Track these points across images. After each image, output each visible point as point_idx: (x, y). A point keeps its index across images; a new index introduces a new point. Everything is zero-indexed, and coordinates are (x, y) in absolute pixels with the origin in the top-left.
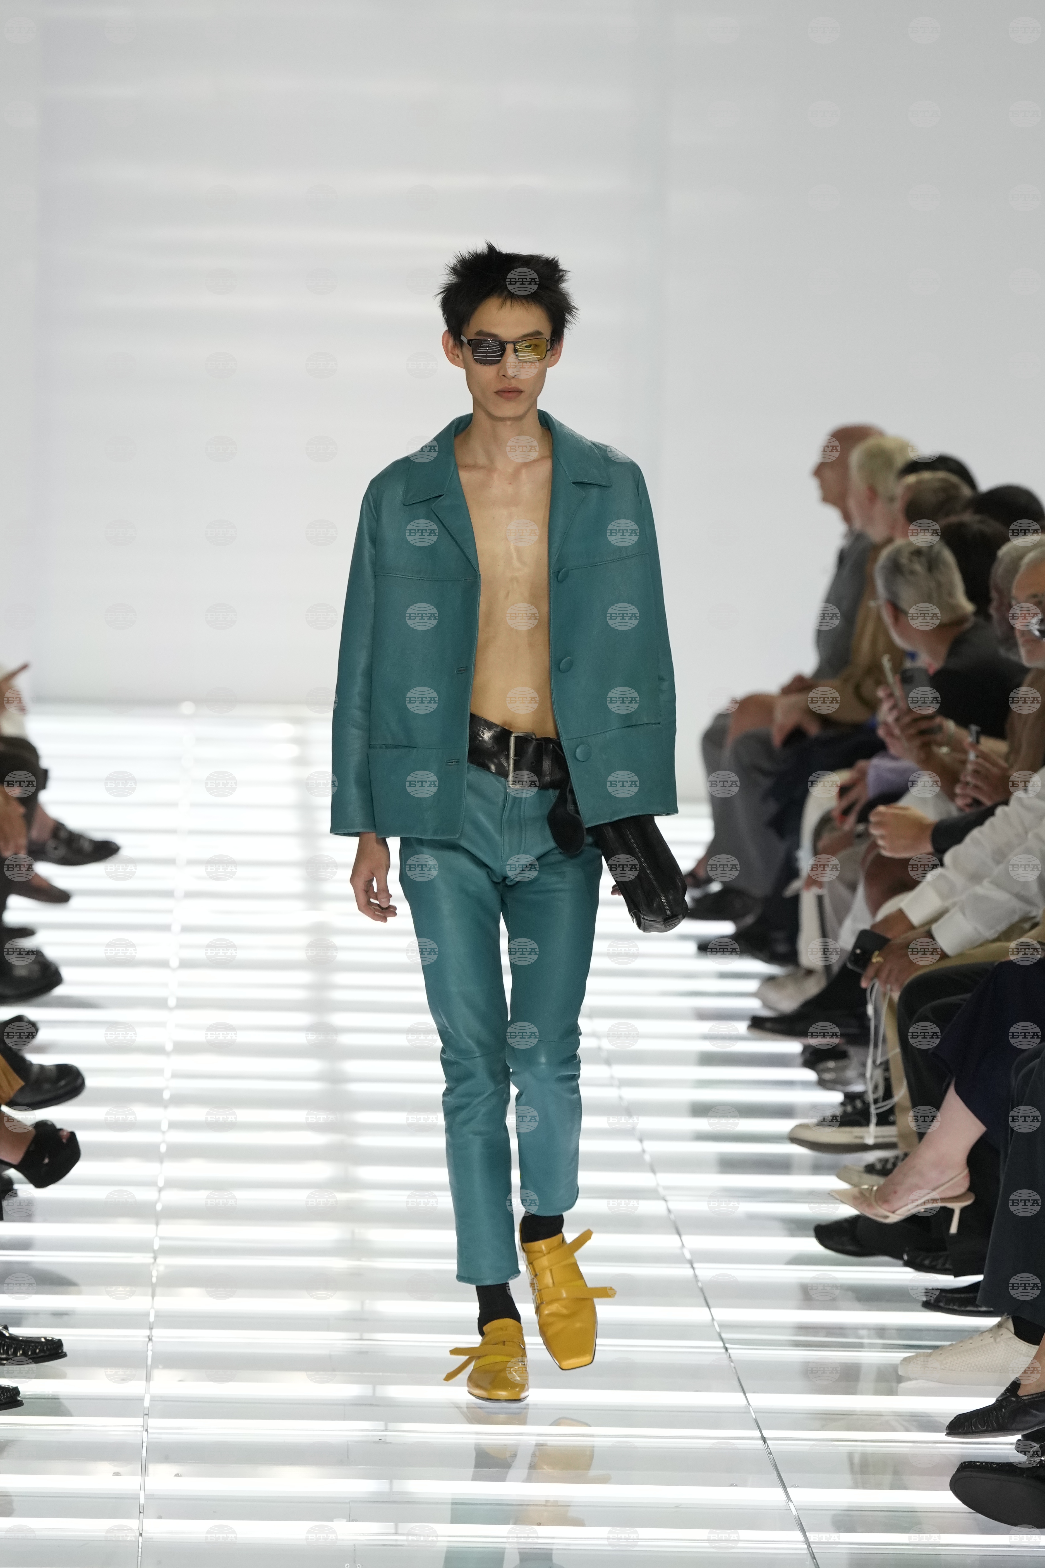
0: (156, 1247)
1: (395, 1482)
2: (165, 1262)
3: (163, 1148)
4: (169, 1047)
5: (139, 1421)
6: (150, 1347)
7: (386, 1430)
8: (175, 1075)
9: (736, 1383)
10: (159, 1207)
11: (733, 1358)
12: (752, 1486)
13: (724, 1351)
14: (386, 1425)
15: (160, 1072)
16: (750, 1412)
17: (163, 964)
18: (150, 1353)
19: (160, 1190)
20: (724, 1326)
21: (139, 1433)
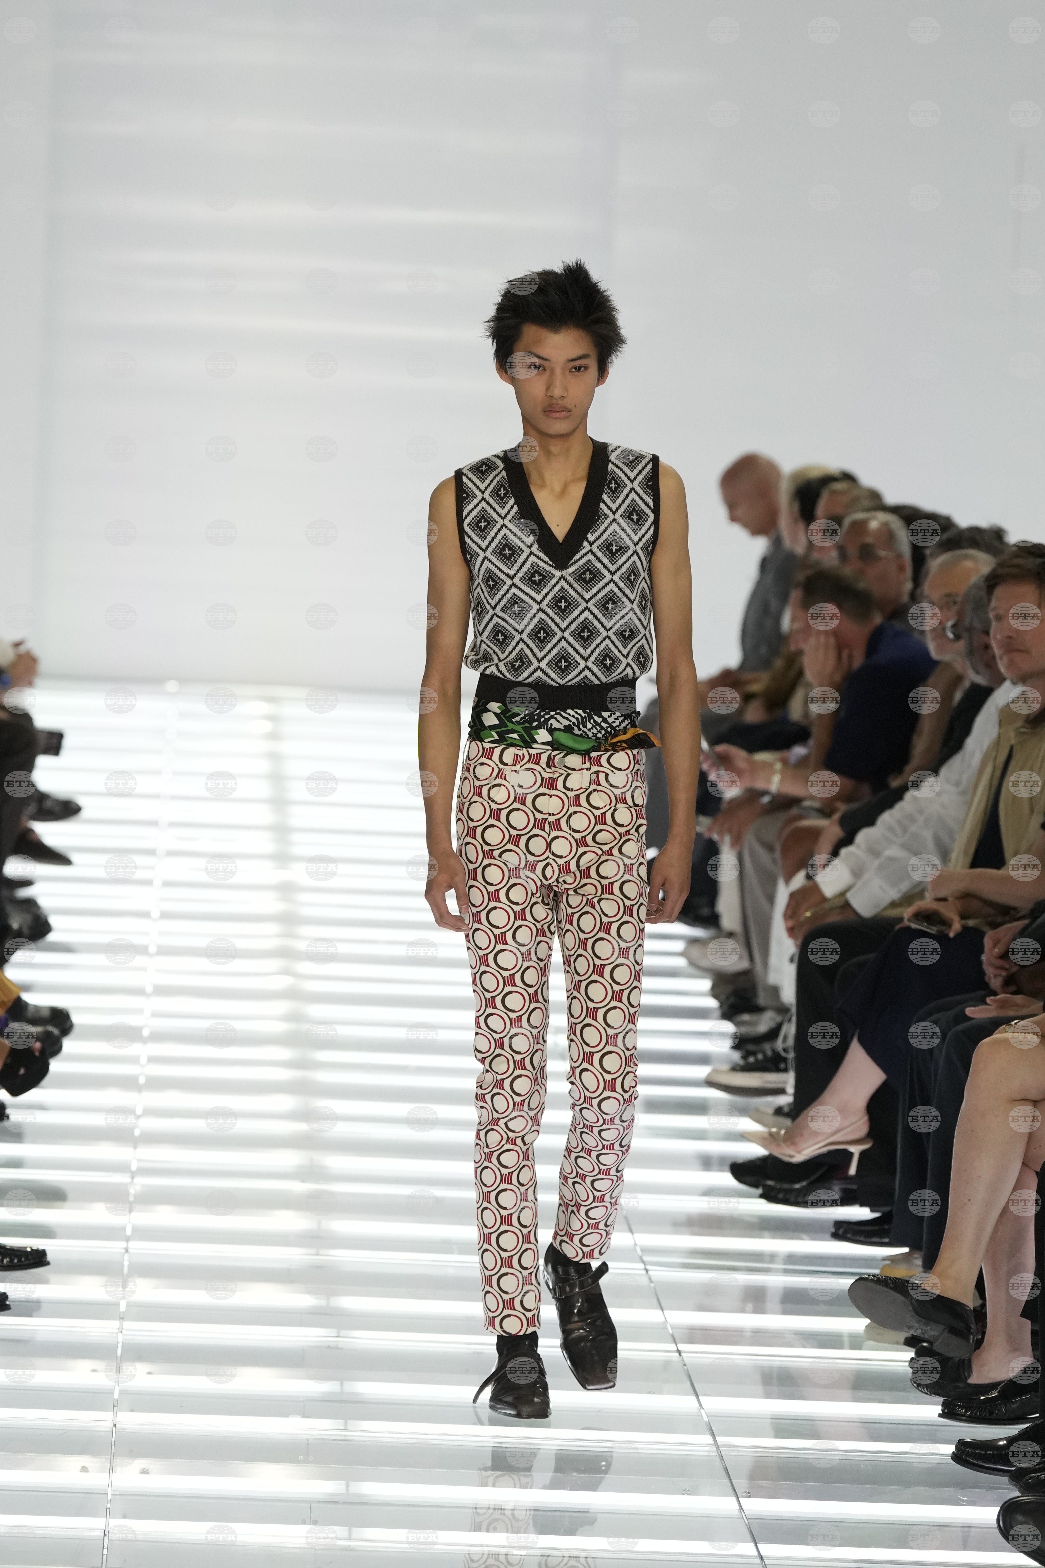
0: (134, 1168)
1: (346, 1383)
2: (142, 1182)
3: (142, 1080)
4: (149, 989)
5: (116, 1324)
6: (126, 1257)
7: (338, 1337)
8: (155, 1015)
9: (655, 1301)
10: (137, 1133)
11: (653, 1279)
12: (668, 1394)
13: (644, 1272)
14: (338, 1332)
15: (140, 1011)
16: (666, 1328)
17: (146, 915)
18: (126, 1263)
19: (138, 1117)
20: (647, 1250)
21: (115, 1335)
